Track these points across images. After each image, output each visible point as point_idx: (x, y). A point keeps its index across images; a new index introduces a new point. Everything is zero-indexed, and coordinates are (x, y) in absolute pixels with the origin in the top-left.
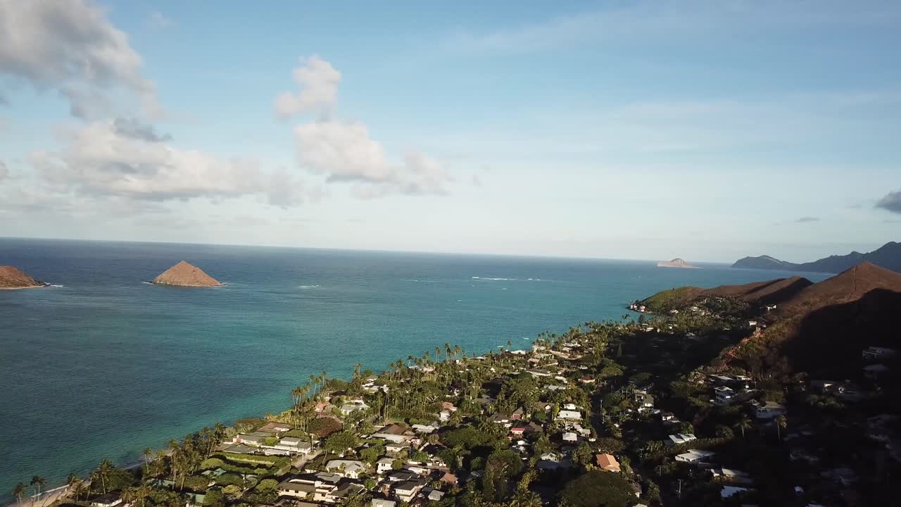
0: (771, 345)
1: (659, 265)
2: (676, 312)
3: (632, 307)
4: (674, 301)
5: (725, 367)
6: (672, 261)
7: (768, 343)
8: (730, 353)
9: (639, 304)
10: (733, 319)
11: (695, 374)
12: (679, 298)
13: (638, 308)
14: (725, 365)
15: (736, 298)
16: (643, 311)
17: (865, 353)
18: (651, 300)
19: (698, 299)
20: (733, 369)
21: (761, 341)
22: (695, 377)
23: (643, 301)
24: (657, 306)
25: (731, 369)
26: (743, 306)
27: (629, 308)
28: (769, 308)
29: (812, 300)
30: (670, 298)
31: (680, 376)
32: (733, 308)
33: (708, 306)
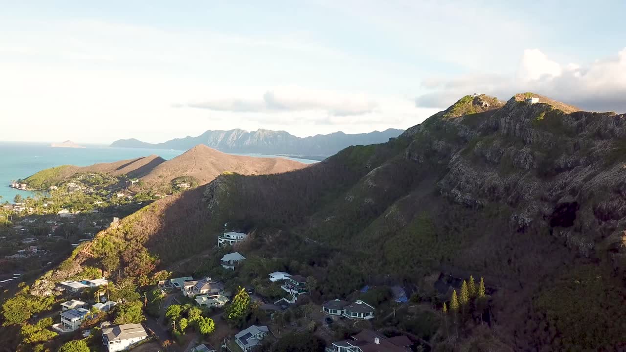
0: (128, 237)
1: (53, 146)
2: (56, 188)
3: (13, 185)
4: (54, 178)
5: (78, 268)
6: (64, 143)
7: (126, 234)
8: (85, 250)
9: (20, 182)
10: (104, 192)
11: (41, 284)
12: (59, 175)
13: (20, 186)
14: (79, 266)
15: (107, 174)
16: (24, 188)
17: (221, 241)
18: (31, 179)
19: (75, 177)
20: (88, 271)
21: (118, 233)
22: (41, 288)
23: (25, 180)
24: (38, 183)
25: (85, 271)
26: (114, 181)
27: (11, 186)
28: (133, 182)
29: (165, 174)
30: (49, 176)
31: (22, 288)
32: (104, 183)
33: (84, 181)
